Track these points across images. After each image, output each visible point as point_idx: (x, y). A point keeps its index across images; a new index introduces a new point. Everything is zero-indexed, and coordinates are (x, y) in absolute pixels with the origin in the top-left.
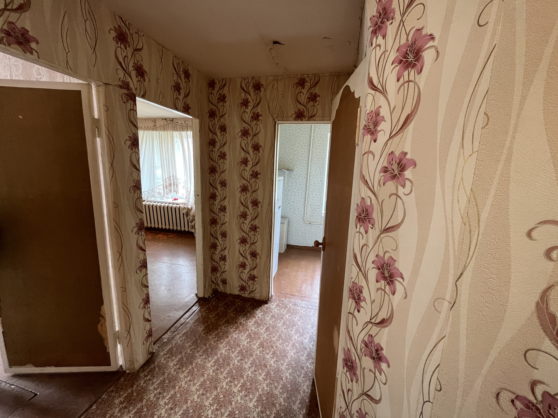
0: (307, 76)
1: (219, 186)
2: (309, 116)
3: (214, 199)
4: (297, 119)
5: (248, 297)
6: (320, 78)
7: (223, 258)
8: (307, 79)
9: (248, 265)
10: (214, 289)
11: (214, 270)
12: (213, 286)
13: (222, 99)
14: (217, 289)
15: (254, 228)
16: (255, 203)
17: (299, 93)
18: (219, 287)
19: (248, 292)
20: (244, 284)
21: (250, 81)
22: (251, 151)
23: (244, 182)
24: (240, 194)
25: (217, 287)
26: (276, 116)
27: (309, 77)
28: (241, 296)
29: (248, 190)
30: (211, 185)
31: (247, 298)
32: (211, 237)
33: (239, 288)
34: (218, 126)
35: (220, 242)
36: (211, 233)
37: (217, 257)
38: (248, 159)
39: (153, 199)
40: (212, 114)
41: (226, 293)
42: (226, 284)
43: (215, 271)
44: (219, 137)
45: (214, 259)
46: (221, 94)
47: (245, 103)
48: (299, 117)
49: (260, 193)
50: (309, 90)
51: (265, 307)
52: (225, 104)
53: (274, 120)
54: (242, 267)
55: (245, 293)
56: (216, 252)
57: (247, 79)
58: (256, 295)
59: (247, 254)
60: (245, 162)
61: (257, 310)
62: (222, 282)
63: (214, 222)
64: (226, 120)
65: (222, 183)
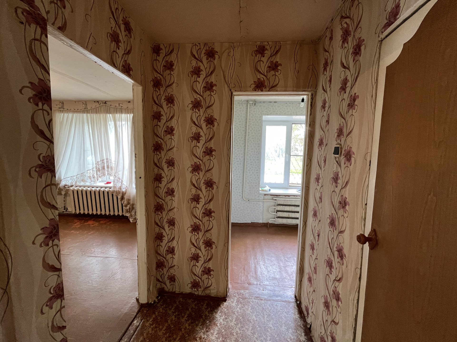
0: (266, 43)
1: (165, 167)
2: (271, 86)
3: (159, 181)
4: (257, 90)
5: (202, 294)
6: (281, 46)
7: (171, 251)
8: (266, 47)
9: (202, 256)
10: (159, 289)
11: (160, 265)
12: (159, 286)
13: (169, 66)
14: (163, 289)
15: (208, 213)
16: (210, 184)
17: (258, 61)
18: (166, 286)
19: (202, 289)
20: (197, 279)
21: (202, 47)
22: (204, 125)
23: (196, 160)
24: (191, 175)
25: (164, 286)
26: (233, 86)
27: (269, 44)
28: (193, 294)
29: (201, 169)
30: (156, 164)
31: (201, 296)
32: (156, 226)
33: (190, 285)
34: (163, 98)
35: (167, 231)
36: (155, 221)
37: (163, 249)
38: (201, 134)
39: (82, 184)
40: (157, 84)
41: (174, 293)
42: (175, 282)
43: (160, 267)
44: (165, 110)
45: (159, 252)
46: (167, 61)
47: (197, 72)
48: (259, 87)
49: (215, 171)
50: (269, 58)
51: (224, 306)
52: (172, 73)
53: (231, 90)
54: (194, 259)
55: (198, 290)
56: (161, 244)
57: (198, 44)
58: (212, 291)
59: (201, 244)
60: (197, 137)
61: (216, 313)
62: (170, 279)
63: (159, 208)
64: (174, 91)
65: (169, 162)
